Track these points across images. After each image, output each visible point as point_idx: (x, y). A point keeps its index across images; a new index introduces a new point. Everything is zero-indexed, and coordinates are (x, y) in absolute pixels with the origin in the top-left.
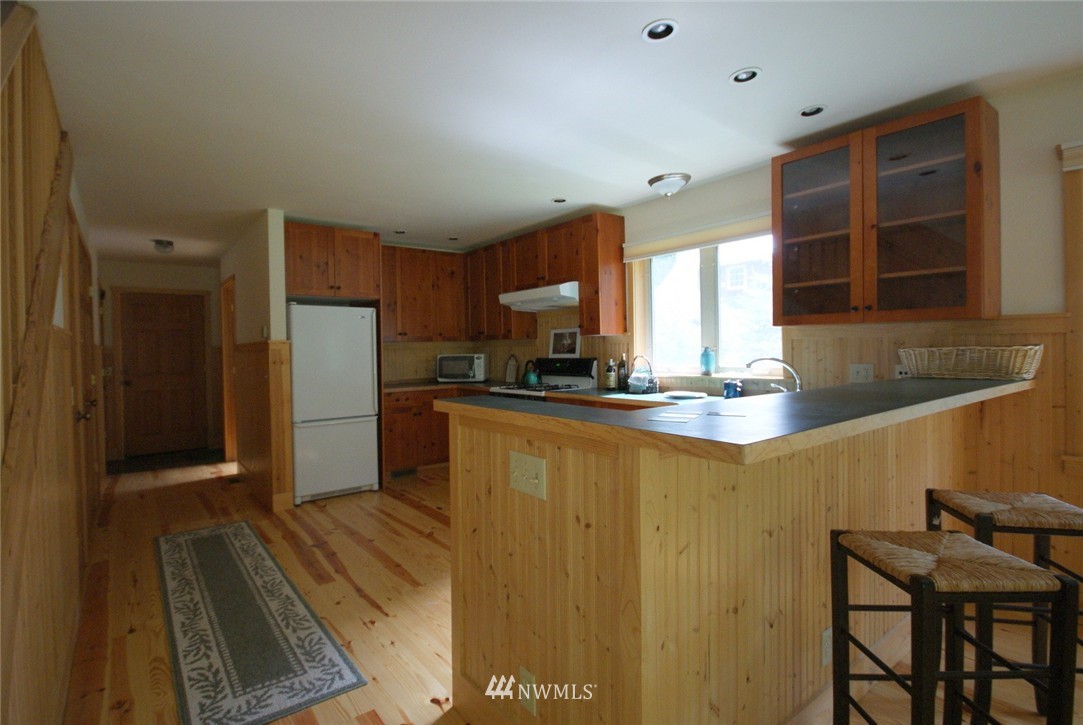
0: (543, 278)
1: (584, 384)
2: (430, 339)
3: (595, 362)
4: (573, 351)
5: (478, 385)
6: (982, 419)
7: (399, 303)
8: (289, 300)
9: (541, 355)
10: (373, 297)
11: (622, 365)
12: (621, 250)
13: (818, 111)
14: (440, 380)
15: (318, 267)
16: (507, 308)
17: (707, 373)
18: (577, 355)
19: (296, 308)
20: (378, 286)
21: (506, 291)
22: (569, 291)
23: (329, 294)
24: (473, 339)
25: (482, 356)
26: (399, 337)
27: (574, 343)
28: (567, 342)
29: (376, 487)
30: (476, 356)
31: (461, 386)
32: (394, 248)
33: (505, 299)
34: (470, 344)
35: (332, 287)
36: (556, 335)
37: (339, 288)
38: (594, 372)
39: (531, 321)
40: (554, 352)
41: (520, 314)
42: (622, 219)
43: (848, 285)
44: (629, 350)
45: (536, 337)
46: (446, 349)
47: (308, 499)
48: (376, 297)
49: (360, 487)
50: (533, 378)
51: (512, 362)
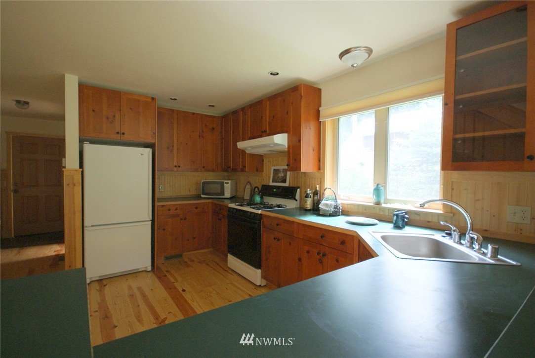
0: (265, 131)
1: (290, 204)
2: (196, 170)
3: (298, 190)
4: (284, 181)
5: (226, 202)
7: (175, 148)
8: (81, 141)
9: (265, 183)
10: (150, 140)
11: (316, 193)
12: (319, 111)
14: (203, 196)
15: (107, 118)
16: (243, 152)
17: (378, 203)
18: (287, 184)
19: (87, 147)
20: (154, 134)
21: (243, 140)
22: (281, 140)
23: (116, 137)
24: (224, 170)
25: (229, 182)
26: (175, 169)
27: (286, 176)
28: (281, 175)
29: (149, 269)
30: (225, 181)
31: (216, 202)
33: (241, 145)
34: (225, 174)
35: (118, 133)
36: (274, 170)
37: (123, 134)
38: (298, 196)
39: (259, 161)
40: (273, 182)
41: (252, 155)
42: (320, 90)
44: (321, 182)
45: (263, 171)
46: (210, 177)
47: (97, 278)
48: (152, 141)
49: (138, 269)
50: (258, 199)
51: (248, 187)
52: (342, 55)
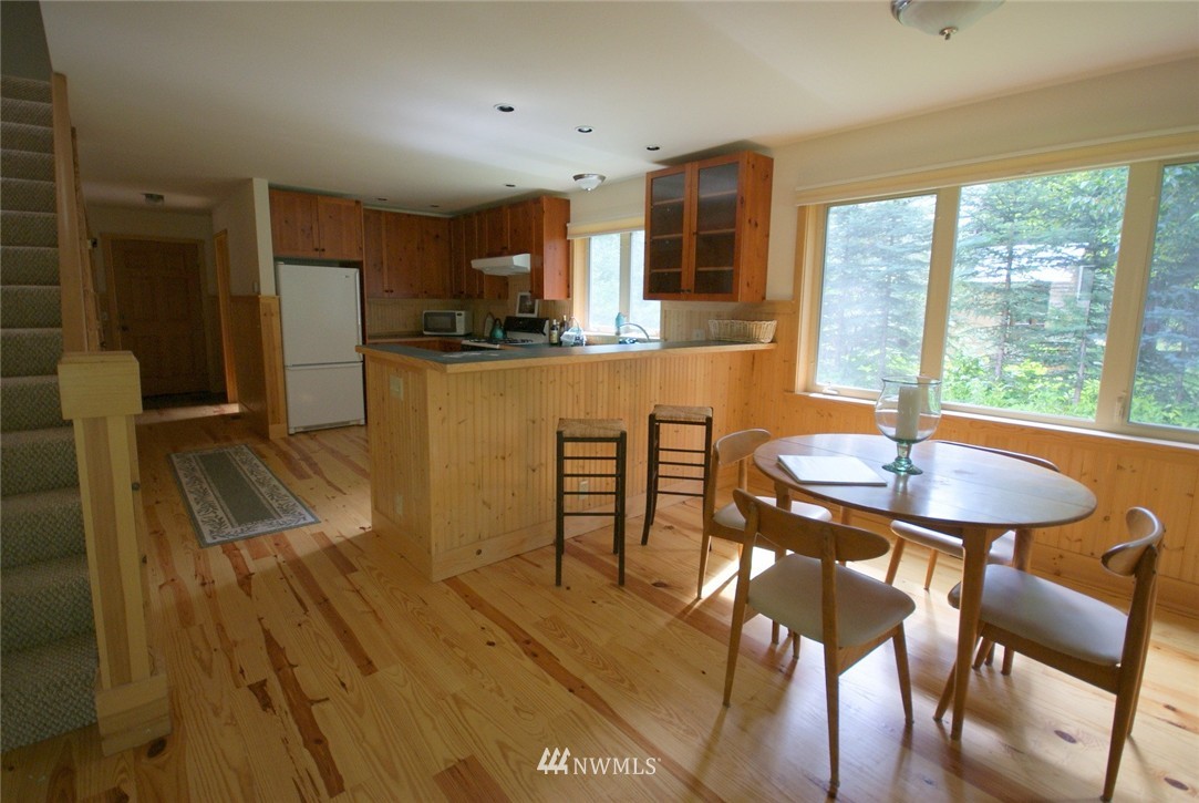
0: (506, 248)
1: (537, 339)
2: (416, 296)
3: (547, 322)
4: (532, 311)
5: (459, 339)
6: (753, 369)
7: (385, 263)
8: (276, 259)
9: (511, 315)
10: (356, 258)
11: (563, 324)
12: (566, 228)
13: (657, 148)
14: (425, 333)
15: (303, 230)
16: (480, 273)
17: (618, 334)
18: (535, 315)
19: (284, 268)
20: (361, 249)
21: (480, 257)
22: (522, 261)
23: (316, 255)
24: (455, 297)
25: (463, 313)
26: (386, 294)
27: (534, 305)
28: (529, 303)
29: (363, 422)
30: (457, 312)
31: (444, 339)
32: (379, 212)
33: (477, 264)
34: (457, 302)
35: (317, 250)
36: (522, 297)
37: (323, 250)
38: (546, 329)
39: (503, 283)
40: (521, 311)
41: (491, 277)
42: (568, 202)
43: (680, 274)
44: (570, 314)
45: (507, 298)
46: (434, 306)
47: (302, 430)
48: (360, 259)
49: (348, 422)
50: (499, 334)
51: (490, 320)
52: (577, 178)
